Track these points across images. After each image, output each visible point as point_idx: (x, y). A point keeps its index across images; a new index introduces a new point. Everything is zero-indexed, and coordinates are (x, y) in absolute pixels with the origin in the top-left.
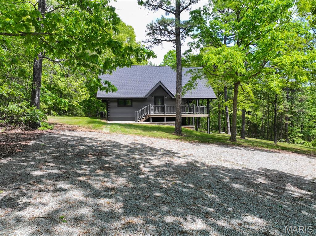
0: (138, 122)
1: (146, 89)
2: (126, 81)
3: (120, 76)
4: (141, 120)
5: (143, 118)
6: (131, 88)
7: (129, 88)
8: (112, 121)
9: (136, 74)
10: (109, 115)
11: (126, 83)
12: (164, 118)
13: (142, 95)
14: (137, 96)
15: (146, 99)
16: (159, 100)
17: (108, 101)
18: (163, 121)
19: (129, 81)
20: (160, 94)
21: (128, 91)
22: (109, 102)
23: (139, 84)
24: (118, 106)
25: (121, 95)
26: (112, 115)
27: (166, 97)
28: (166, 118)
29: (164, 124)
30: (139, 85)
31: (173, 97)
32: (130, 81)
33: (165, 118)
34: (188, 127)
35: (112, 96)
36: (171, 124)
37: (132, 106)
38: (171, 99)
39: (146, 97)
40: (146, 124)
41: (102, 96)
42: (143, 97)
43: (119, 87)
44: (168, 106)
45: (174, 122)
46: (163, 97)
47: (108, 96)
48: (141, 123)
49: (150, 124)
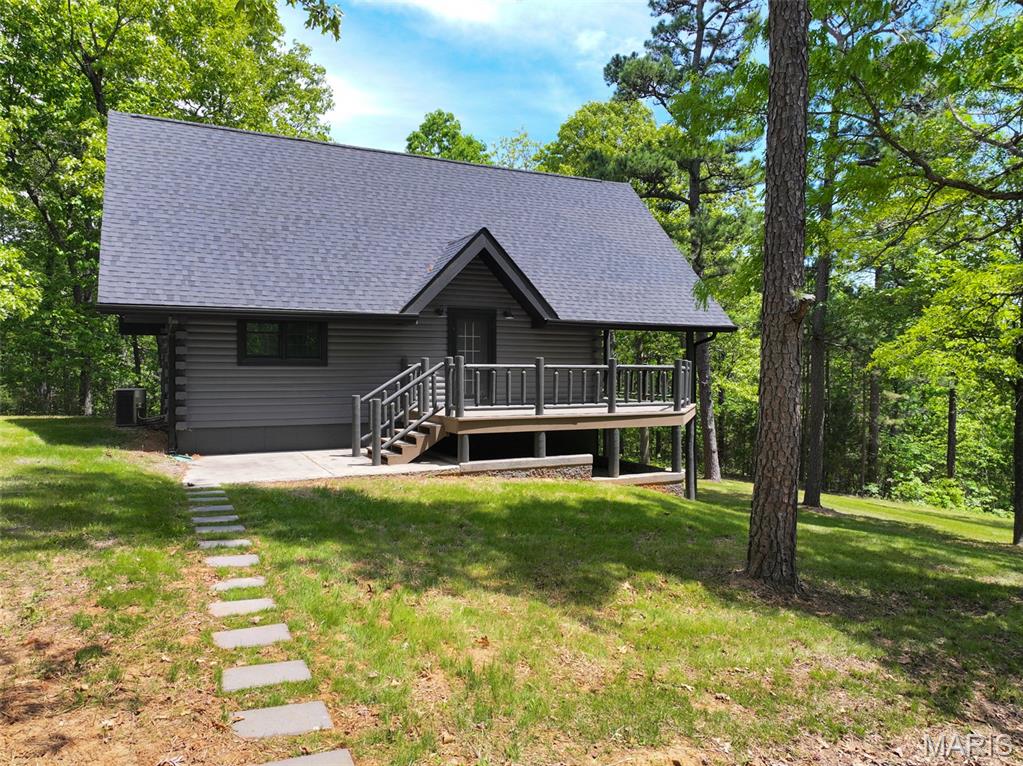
0: (385, 460)
1: (400, 269)
2: (281, 218)
3: (245, 188)
4: (398, 450)
5: (412, 440)
6: (318, 259)
7: (304, 256)
8: (203, 453)
9: (329, 184)
10: (182, 419)
11: (285, 228)
12: (532, 436)
13: (391, 303)
14: (358, 305)
15: (411, 320)
16: (469, 328)
17: (180, 328)
18: (531, 452)
19: (298, 218)
20: (481, 297)
21: (300, 276)
22: (180, 335)
23: (358, 239)
24: (240, 363)
25: (258, 292)
26: (201, 411)
27: (506, 314)
28: (547, 433)
29: (539, 471)
30: (361, 246)
31: (547, 318)
32: (305, 217)
33: (543, 438)
34: (652, 484)
35: (206, 300)
36: (572, 471)
37: (326, 364)
38: (530, 326)
39: (412, 312)
40: (441, 475)
41: (140, 296)
42: (397, 313)
43: (246, 246)
44: (555, 369)
45: (588, 458)
46: (495, 315)
47: (177, 298)
48: (407, 474)
49: (462, 474)
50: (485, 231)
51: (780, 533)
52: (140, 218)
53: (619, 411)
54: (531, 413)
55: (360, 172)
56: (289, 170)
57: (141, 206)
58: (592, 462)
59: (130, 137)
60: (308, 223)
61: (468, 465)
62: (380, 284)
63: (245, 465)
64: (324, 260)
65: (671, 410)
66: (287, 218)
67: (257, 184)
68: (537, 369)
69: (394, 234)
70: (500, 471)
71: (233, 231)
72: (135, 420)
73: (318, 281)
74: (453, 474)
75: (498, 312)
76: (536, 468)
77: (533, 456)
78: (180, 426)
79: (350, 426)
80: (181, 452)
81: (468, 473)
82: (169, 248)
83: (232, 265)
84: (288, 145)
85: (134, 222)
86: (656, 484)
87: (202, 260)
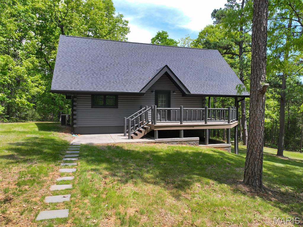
0: (132, 138)
1: (141, 78)
2: (106, 64)
3: (96, 56)
4: (136, 135)
5: (141, 132)
6: (116, 76)
7: (112, 75)
8: (81, 134)
9: (121, 53)
10: (75, 124)
11: (107, 67)
13: (136, 88)
14: (127, 90)
15: (143, 94)
16: (162, 96)
17: (75, 97)
19: (111, 64)
20: (166, 87)
21: (110, 81)
22: (75, 99)
23: (128, 69)
24: (92, 108)
25: (97, 86)
26: (80, 123)
27: (174, 92)
30: (129, 72)
31: (187, 93)
32: (113, 64)
33: (182, 132)
34: (220, 148)
35: (81, 89)
36: (192, 143)
37: (117, 108)
38: (182, 96)
39: (143, 92)
40: (149, 143)
41: (63, 88)
42: (139, 92)
43: (95, 73)
44: (187, 110)
45: (198, 138)
46: (170, 92)
47: (73, 88)
48: (138, 142)
49: (155, 143)
50: (166, 66)
51: (256, 169)
52: (65, 65)
53: (208, 123)
54: (179, 124)
55: (131, 50)
56: (110, 50)
57: (66, 62)
58: (199, 140)
59: (65, 42)
60: (114, 65)
61: (158, 140)
62: (134, 83)
63: (91, 138)
64: (118, 76)
65: (227, 123)
66: (108, 64)
67: (100, 54)
68: (181, 110)
69: (140, 68)
70: (168, 142)
71: (91, 68)
72: (66, 124)
73: (115, 83)
74: (153, 143)
75: (171, 92)
76: (180, 141)
77: (179, 137)
78: (75, 126)
79: (124, 126)
80: (75, 134)
81: (158, 143)
82: (72, 74)
83: (90, 78)
84: (110, 42)
85: (63, 66)
86: (221, 147)
87: (81, 77)
